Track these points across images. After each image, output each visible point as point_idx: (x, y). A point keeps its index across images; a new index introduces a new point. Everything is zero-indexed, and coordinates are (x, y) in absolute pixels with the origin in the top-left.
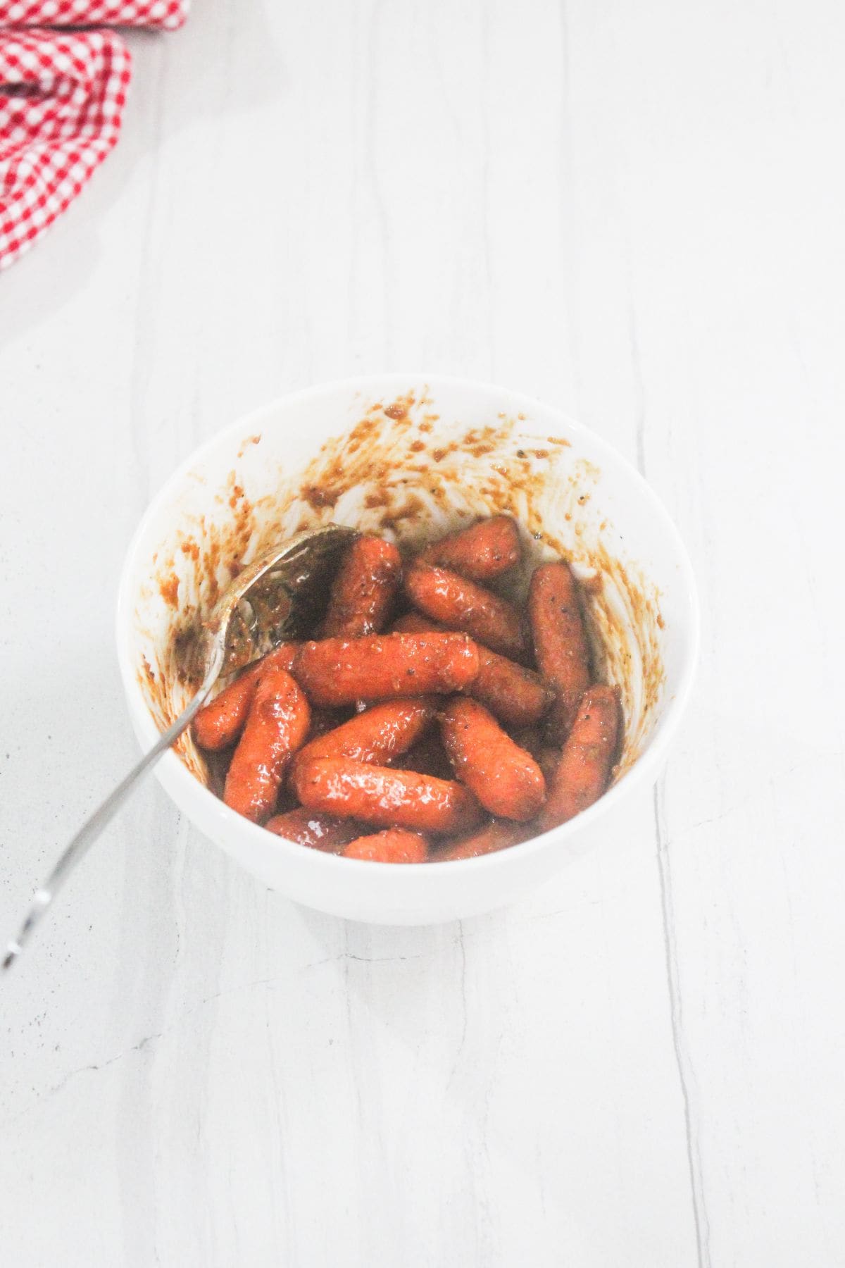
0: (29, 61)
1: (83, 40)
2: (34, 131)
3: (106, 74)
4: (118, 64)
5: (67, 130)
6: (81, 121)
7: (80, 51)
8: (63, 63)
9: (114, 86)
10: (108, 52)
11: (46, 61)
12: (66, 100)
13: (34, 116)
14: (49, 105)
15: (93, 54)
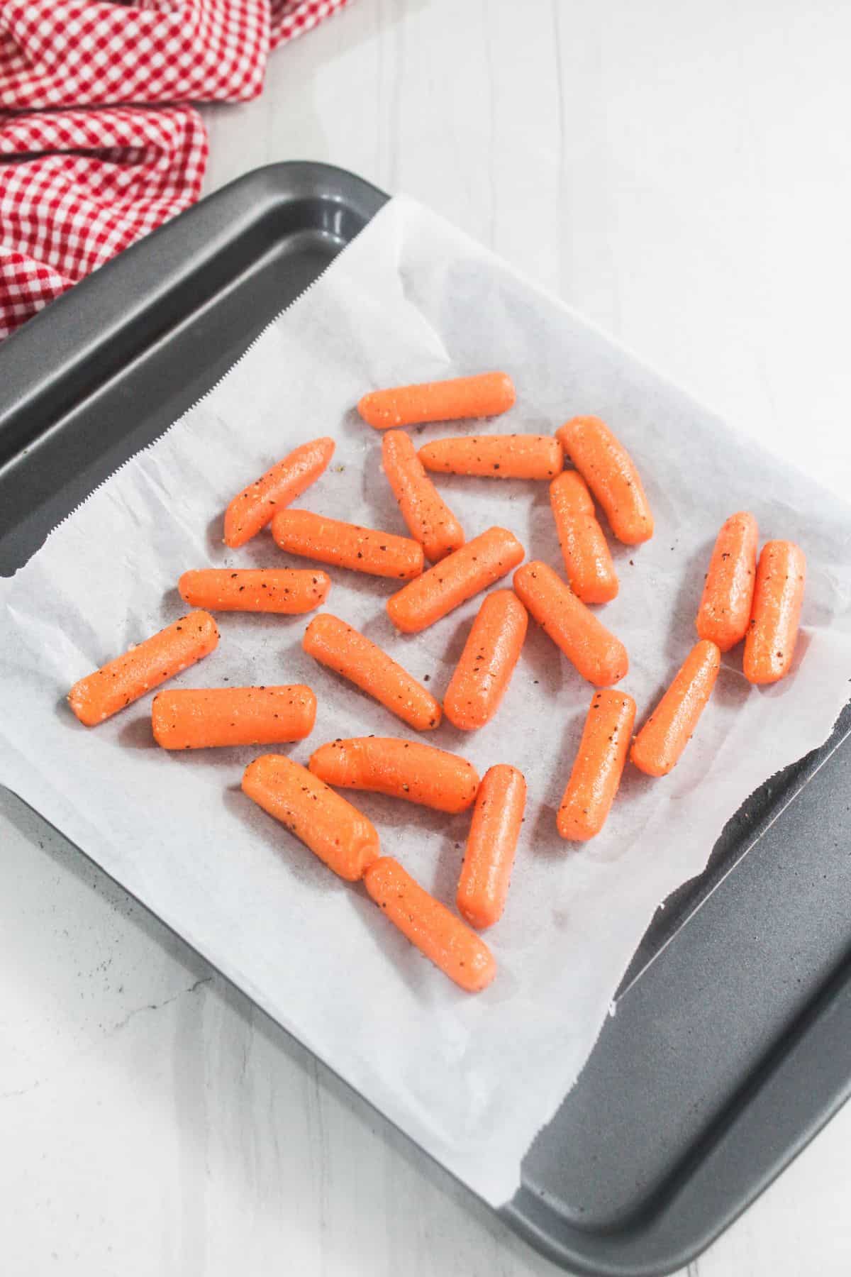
0: (124, 129)
1: (169, 116)
2: (122, 192)
3: (187, 148)
4: (198, 139)
5: (150, 192)
6: (163, 185)
7: (168, 125)
8: (152, 133)
9: (195, 157)
10: (190, 128)
11: (138, 130)
12: (151, 166)
13: (124, 179)
14: (137, 170)
15: (178, 128)
